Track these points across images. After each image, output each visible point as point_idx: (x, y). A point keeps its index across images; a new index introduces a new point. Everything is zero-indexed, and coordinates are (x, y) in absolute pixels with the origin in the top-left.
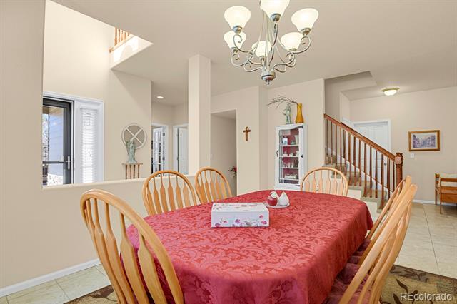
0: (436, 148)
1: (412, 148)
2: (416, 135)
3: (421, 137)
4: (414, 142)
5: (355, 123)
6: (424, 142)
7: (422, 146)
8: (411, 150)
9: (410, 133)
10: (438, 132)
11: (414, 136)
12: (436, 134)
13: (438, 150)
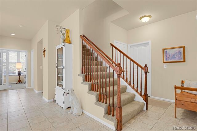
0: (182, 60)
1: (165, 61)
2: (167, 50)
3: (171, 52)
4: (166, 56)
5: (131, 45)
6: (174, 55)
7: (172, 59)
8: (164, 62)
9: (163, 50)
10: (184, 48)
11: (166, 52)
12: (182, 49)
13: (184, 61)
